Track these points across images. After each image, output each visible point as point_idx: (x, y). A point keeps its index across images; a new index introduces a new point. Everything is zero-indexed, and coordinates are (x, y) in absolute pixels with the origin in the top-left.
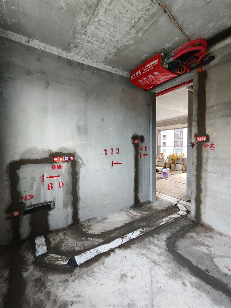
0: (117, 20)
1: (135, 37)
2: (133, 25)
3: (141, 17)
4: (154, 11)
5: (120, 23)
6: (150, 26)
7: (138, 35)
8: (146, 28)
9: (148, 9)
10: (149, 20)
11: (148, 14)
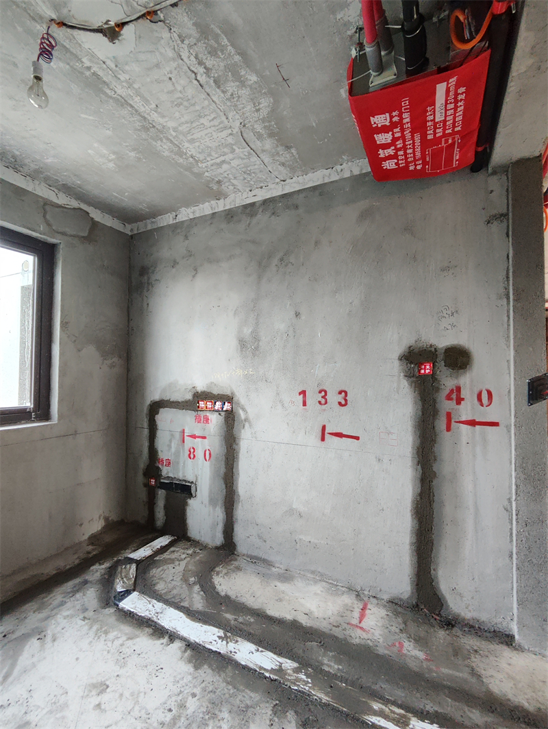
0: (185, 103)
1: (251, 88)
2: (212, 81)
3: (196, 57)
4: (190, 24)
5: (196, 102)
6: (233, 45)
7: (250, 83)
8: (237, 58)
9: (180, 36)
10: (212, 42)
11: (193, 41)
